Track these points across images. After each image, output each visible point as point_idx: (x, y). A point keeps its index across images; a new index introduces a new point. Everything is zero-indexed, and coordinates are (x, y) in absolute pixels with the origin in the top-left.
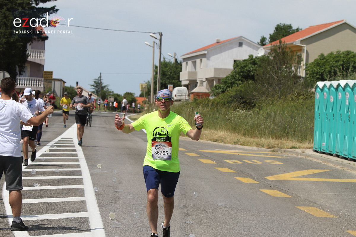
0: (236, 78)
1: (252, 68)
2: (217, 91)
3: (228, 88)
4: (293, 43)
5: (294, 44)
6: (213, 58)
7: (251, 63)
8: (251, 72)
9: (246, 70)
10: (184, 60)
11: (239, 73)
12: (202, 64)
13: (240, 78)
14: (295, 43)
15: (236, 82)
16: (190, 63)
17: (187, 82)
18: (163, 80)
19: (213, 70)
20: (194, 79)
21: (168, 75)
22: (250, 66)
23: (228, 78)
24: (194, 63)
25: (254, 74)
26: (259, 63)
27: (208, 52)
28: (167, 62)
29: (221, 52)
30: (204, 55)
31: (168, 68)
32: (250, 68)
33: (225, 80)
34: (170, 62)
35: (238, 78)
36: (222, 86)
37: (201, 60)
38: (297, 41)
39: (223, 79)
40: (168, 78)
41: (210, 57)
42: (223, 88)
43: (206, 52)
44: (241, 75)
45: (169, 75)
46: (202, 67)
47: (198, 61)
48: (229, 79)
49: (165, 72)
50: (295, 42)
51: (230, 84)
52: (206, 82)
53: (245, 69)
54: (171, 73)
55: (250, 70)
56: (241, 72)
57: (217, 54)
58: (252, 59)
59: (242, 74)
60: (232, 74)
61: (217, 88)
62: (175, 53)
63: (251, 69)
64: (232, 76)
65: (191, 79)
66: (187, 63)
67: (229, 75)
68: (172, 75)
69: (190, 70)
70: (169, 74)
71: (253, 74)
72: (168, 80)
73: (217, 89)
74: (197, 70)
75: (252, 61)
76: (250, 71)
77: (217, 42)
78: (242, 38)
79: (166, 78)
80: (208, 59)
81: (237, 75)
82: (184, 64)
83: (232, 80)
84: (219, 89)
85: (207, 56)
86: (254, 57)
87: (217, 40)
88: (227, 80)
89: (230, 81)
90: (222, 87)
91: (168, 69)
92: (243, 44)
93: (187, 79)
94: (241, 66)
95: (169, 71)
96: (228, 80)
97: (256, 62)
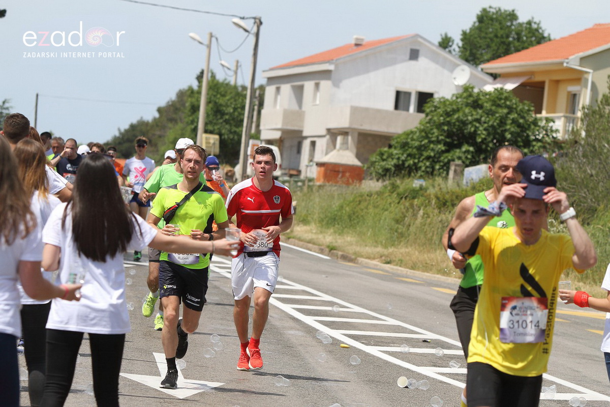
0: (430, 136)
1: (472, 115)
2: (383, 163)
3: (409, 158)
4: (562, 63)
5: (565, 65)
6: (346, 83)
7: (467, 105)
8: (470, 126)
9: (458, 120)
10: (271, 80)
11: (439, 126)
12: (318, 94)
13: (441, 138)
14: (567, 63)
15: (432, 146)
16: (286, 88)
17: (277, 135)
18: (216, 124)
19: (348, 112)
20: (296, 128)
21: (227, 114)
22: (467, 110)
23: (411, 136)
24: (299, 92)
25: (475, 131)
26: (487, 105)
27: (336, 66)
28: (218, 82)
29: (367, 71)
30: (326, 74)
31: (228, 98)
32: (466, 116)
33: (404, 141)
34: (226, 82)
35: (437, 137)
36: (397, 154)
37: (317, 85)
38: (571, 57)
39: (399, 136)
40: (227, 122)
41: (340, 81)
42: (398, 159)
43: (331, 67)
44: (443, 130)
45: (231, 114)
46: (318, 102)
47: (309, 86)
48: (415, 137)
49: (221, 105)
50: (567, 61)
51: (415, 150)
52: (328, 137)
53: (456, 116)
54: (235, 109)
55: (467, 120)
56: (443, 124)
57: (357, 74)
58: (470, 95)
59: (446, 128)
60: (422, 127)
61: (385, 157)
62: (238, 62)
63: (470, 118)
64: (421, 131)
65: (290, 127)
66: (278, 89)
67: (416, 128)
68: (236, 114)
69: (286, 107)
70: (232, 110)
71: (473, 129)
72: (227, 126)
73: (383, 160)
74: (304, 109)
75: (471, 99)
76: (464, 123)
77: (357, 45)
78: (420, 40)
79: (221, 121)
80: (336, 85)
81: (435, 130)
82: (270, 91)
83: (421, 141)
84: (390, 160)
85: (333, 75)
86: (476, 90)
87: (357, 39)
88: (409, 140)
89: (417, 144)
90: (397, 156)
91: (228, 100)
92: (421, 53)
93: (279, 126)
94: (446, 110)
95: (231, 103)
96: (413, 139)
97: (480, 102)
